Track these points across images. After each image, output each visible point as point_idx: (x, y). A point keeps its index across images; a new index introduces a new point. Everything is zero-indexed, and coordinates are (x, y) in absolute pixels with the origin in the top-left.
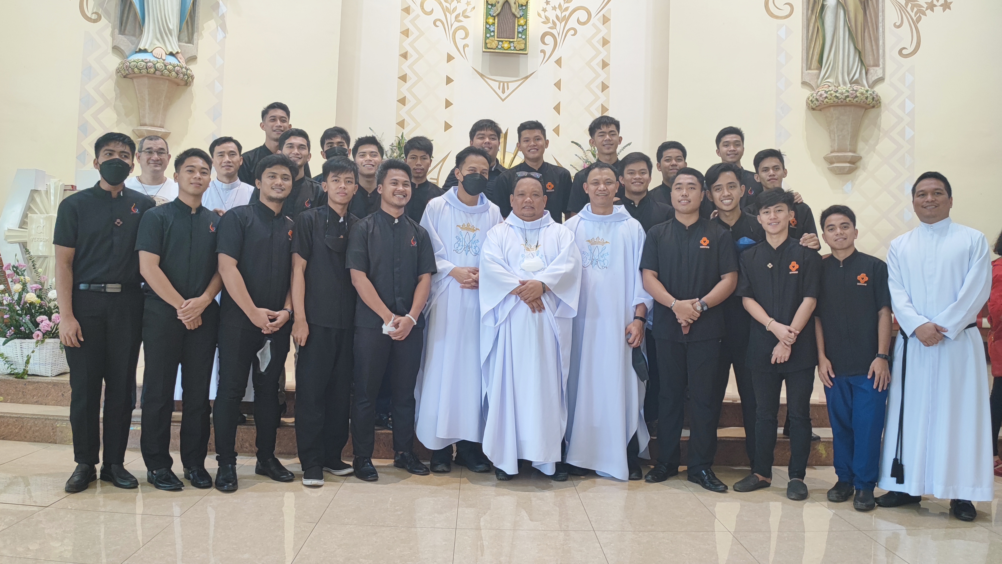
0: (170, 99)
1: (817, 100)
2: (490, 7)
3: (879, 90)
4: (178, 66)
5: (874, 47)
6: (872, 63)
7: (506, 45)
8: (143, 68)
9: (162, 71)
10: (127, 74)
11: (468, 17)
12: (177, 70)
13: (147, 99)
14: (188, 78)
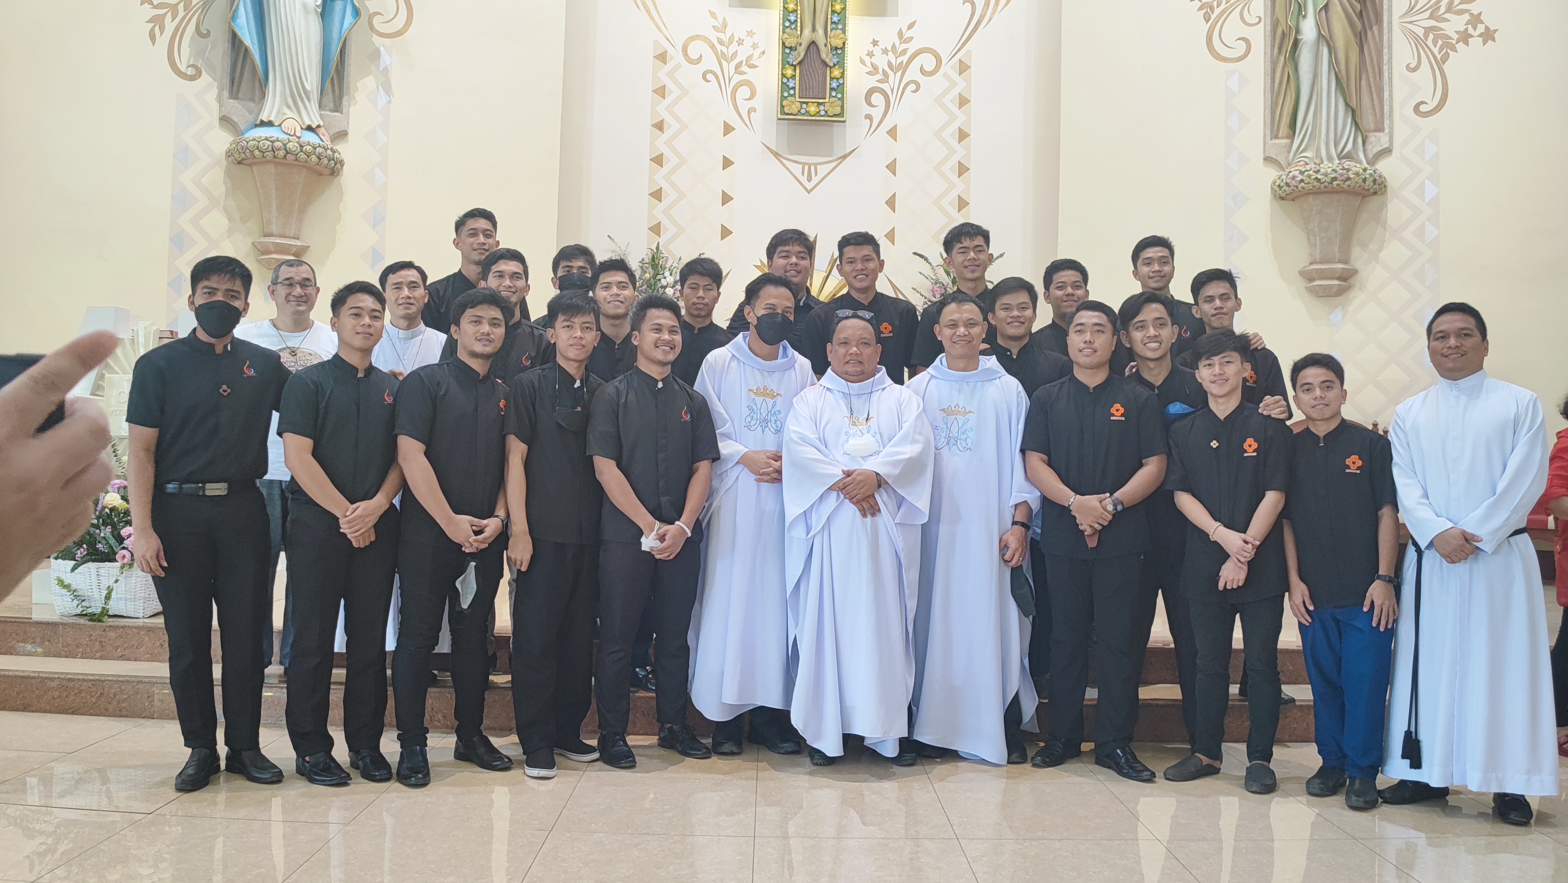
0: (309, 196)
1: (1287, 184)
2: (787, 51)
3: (1384, 167)
4: (320, 146)
5: (1376, 102)
6: (1372, 127)
7: (813, 109)
8: (267, 150)
9: (297, 155)
10: (243, 159)
11: (755, 67)
12: (319, 154)
13: (274, 196)
14: (336, 164)
